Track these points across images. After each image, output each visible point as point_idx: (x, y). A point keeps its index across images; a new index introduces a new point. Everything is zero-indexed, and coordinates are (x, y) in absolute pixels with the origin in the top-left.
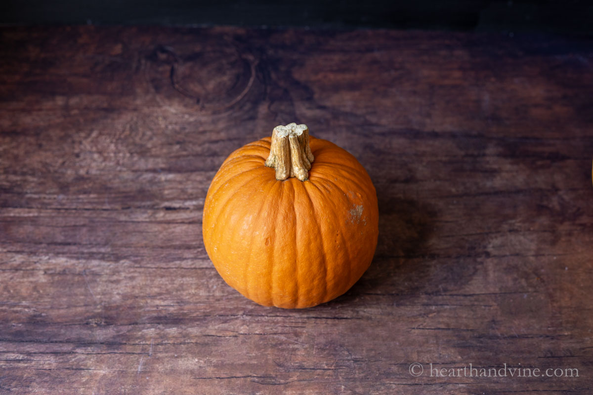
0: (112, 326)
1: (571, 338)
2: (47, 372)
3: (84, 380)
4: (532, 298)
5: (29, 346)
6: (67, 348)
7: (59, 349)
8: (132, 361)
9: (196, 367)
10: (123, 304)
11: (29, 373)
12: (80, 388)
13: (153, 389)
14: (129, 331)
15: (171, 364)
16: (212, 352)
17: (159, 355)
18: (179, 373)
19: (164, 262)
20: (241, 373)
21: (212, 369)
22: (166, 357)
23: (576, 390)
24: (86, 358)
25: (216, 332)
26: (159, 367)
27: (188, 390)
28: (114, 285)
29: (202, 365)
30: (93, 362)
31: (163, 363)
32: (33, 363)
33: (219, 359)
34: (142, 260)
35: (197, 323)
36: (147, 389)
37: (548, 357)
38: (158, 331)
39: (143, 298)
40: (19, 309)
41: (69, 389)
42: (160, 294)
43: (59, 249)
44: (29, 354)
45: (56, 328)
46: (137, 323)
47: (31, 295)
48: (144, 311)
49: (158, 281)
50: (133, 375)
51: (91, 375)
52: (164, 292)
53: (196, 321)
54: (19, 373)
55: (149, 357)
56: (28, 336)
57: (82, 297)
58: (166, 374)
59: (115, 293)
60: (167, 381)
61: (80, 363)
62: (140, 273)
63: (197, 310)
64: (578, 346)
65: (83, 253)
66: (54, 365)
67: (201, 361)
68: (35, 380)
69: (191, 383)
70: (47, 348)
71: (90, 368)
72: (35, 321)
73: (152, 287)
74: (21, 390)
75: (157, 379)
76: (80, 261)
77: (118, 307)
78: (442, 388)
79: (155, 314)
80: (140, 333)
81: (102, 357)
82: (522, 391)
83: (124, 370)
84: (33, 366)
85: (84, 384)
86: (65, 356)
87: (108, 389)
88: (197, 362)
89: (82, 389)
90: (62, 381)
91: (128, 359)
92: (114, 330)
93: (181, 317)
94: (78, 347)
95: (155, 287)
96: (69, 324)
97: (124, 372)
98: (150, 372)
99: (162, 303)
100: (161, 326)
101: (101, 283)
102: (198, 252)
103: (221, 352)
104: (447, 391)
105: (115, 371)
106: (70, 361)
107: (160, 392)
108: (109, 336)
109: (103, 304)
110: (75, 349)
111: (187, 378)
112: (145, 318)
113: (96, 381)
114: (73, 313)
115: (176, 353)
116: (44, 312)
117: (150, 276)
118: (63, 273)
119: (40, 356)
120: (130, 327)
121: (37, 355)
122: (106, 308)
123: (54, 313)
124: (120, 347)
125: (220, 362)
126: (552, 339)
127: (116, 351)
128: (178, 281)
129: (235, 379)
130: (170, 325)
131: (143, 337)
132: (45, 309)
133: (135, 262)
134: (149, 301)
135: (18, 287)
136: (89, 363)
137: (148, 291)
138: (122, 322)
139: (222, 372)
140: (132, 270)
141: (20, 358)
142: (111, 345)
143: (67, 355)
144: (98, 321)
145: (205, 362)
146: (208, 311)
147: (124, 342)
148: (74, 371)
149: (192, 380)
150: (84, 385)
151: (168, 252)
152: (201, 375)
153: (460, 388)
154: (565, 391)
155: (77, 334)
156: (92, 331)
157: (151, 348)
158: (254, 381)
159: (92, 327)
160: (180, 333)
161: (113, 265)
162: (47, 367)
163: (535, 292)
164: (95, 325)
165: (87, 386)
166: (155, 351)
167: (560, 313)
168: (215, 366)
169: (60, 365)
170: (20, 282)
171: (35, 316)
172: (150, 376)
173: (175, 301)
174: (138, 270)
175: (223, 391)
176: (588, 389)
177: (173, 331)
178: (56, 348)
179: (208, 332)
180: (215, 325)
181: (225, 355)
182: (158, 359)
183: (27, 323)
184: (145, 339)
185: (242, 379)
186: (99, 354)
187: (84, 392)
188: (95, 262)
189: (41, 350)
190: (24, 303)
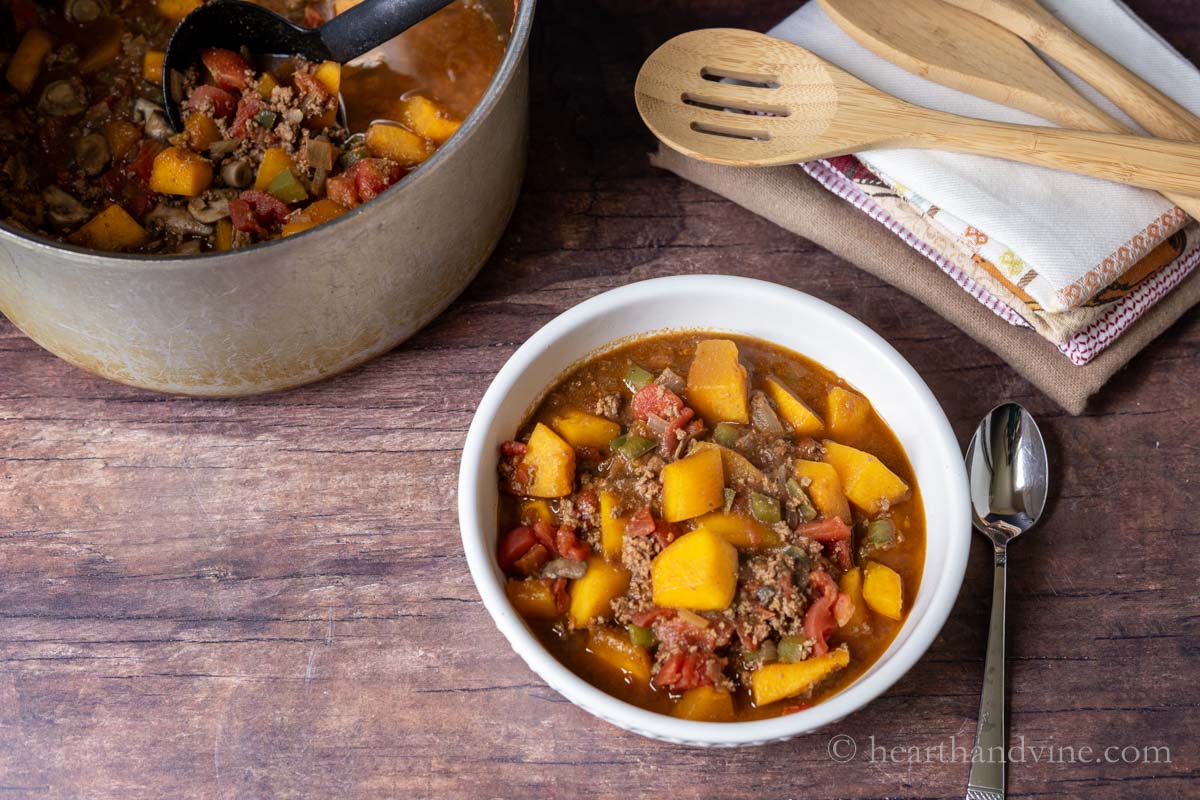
0: (250, 581)
1: (1162, 597)
2: (126, 682)
3: (200, 698)
4: (1086, 510)
5: (83, 627)
6: (160, 630)
7: (145, 633)
8: (293, 658)
9: (421, 668)
10: (268, 532)
11: (89, 686)
12: (192, 716)
13: (339, 716)
14: (283, 592)
15: (370, 661)
16: (451, 634)
17: (347, 643)
18: (389, 681)
19: (347, 438)
20: (510, 678)
21: (453, 671)
22: (361, 646)
23: (1167, 708)
24: (201, 651)
25: (458, 591)
26: (348, 668)
27: (407, 717)
28: (248, 492)
29: (432, 663)
30: (214, 659)
31: (355, 661)
32: (96, 664)
33: (465, 650)
34: (302, 433)
35: (419, 572)
36: (326, 716)
37: (1116, 638)
38: (342, 591)
39: (309, 517)
40: (59, 546)
41: (171, 717)
42: (342, 510)
43: (130, 411)
44: (86, 644)
45: (136, 588)
46: (298, 575)
47: (80, 516)
48: (312, 547)
49: (337, 481)
50: (296, 687)
51: (213, 690)
52: (350, 505)
53: (417, 567)
54: (69, 686)
55: (327, 649)
56: (82, 604)
57: (185, 519)
58: (363, 683)
59: (251, 508)
60: (366, 697)
61: (190, 663)
62: (298, 462)
63: (418, 544)
64: (1175, 614)
65: (180, 420)
66: (138, 668)
67: (430, 655)
68: (101, 700)
69: (413, 702)
70: (122, 631)
71: (210, 673)
72: (94, 572)
73: (325, 494)
74: (77, 722)
75: (346, 694)
76: (176, 437)
77: (258, 540)
78: (906, 705)
79: (334, 555)
80: (306, 596)
81: (233, 649)
82: (1062, 711)
83: (278, 675)
84: (95, 671)
85: (199, 707)
86: (157, 649)
87: (249, 717)
88: (421, 656)
89: (196, 719)
90: (155, 702)
91: (285, 652)
92: (254, 591)
93: (387, 560)
94: (183, 628)
95: (332, 494)
96: (163, 577)
97: (278, 680)
98: (329, 679)
99: (348, 530)
100: (346, 580)
101: (221, 485)
102: (415, 414)
103: (469, 634)
104: (916, 712)
105: (261, 678)
106: (170, 659)
107: (352, 722)
108: (243, 603)
109: (228, 532)
110: (178, 633)
111: (404, 691)
112: (315, 562)
113: (224, 700)
114: (169, 555)
115: (380, 638)
116: (109, 553)
117: (319, 470)
118: (142, 465)
119: (108, 648)
120: (286, 582)
121: (101, 646)
122: (234, 542)
123: (131, 554)
124: (268, 626)
125: (468, 656)
126: (1125, 598)
127: (260, 636)
128: (378, 480)
129: (499, 691)
130: (364, 578)
131: (310, 605)
132: (111, 546)
133: (288, 437)
134: (320, 526)
135: (54, 499)
136: (208, 661)
137: (318, 503)
138: (268, 572)
139: (473, 678)
140: (283, 457)
141: (69, 654)
142: (250, 622)
143: (162, 646)
144: (220, 571)
145: (438, 657)
146: (440, 545)
147: (275, 615)
148: (178, 680)
149: (413, 695)
150: (200, 709)
151: (352, 417)
152: (432, 685)
153: (941, 705)
154: (1145, 709)
155: (180, 600)
156: (210, 593)
157: (329, 628)
158: (537, 696)
159: (209, 584)
160: (386, 595)
161: (242, 445)
162: (123, 671)
163: (1094, 495)
164: (214, 581)
165: (207, 710)
166: (338, 636)
167: (1142, 542)
168: (458, 665)
169: (149, 667)
170: (56, 487)
171: (92, 562)
172: (330, 688)
173: (374, 525)
174: (295, 456)
175: (477, 717)
176: (1191, 705)
177: (371, 590)
178: (140, 630)
179: (443, 592)
180: (455, 576)
181: (478, 641)
182: (345, 651)
183: (77, 576)
184: (317, 609)
185: (513, 691)
186: (226, 642)
187: (200, 723)
188: (206, 440)
189: (111, 636)
190: (68, 533)
